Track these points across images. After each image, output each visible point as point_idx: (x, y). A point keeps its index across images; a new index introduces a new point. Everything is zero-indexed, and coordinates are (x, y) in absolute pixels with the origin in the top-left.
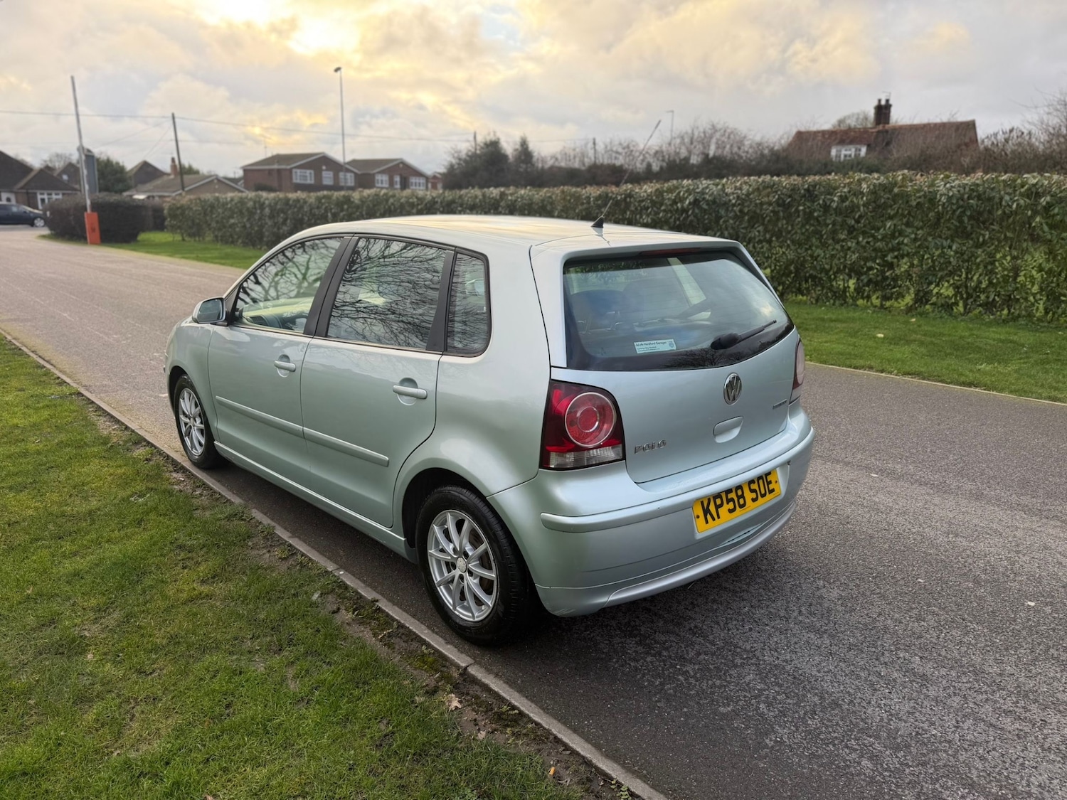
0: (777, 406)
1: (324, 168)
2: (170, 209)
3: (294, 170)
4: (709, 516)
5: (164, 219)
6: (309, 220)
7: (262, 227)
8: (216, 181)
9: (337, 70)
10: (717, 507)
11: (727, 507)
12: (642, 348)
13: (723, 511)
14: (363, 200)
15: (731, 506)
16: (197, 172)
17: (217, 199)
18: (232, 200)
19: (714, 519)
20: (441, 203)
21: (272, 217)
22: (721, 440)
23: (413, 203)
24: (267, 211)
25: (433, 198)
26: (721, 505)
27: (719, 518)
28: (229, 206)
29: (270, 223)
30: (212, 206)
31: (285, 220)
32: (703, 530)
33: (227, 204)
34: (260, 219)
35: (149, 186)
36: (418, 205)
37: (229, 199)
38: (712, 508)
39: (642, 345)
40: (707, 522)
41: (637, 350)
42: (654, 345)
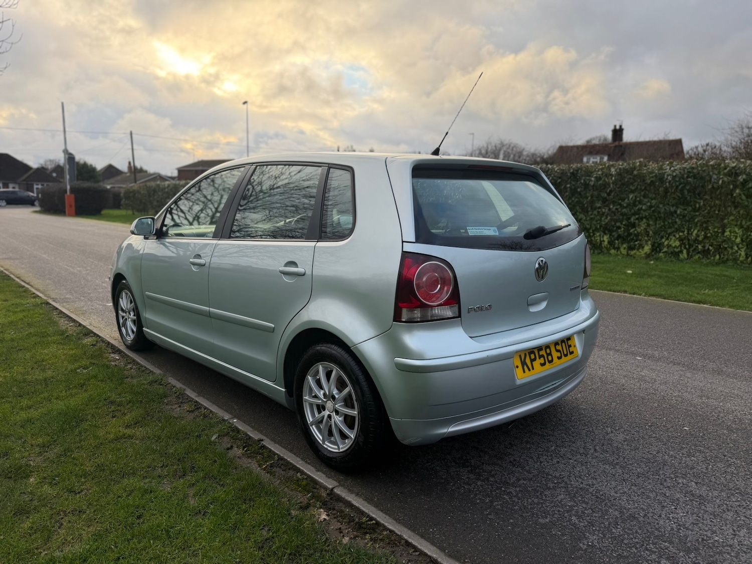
0: (572, 289)
2: (126, 193)
4: (525, 367)
5: (121, 200)
8: (158, 177)
9: (245, 103)
10: (532, 361)
11: (539, 361)
12: (473, 231)
13: (537, 364)
15: (542, 360)
16: (146, 172)
17: (158, 186)
19: (529, 370)
22: (533, 309)
26: (535, 359)
27: (533, 369)
28: (166, 190)
30: (155, 191)
32: (522, 377)
35: (112, 180)
37: (166, 186)
38: (528, 361)
39: (472, 229)
40: (524, 372)
41: (469, 233)
42: (482, 230)
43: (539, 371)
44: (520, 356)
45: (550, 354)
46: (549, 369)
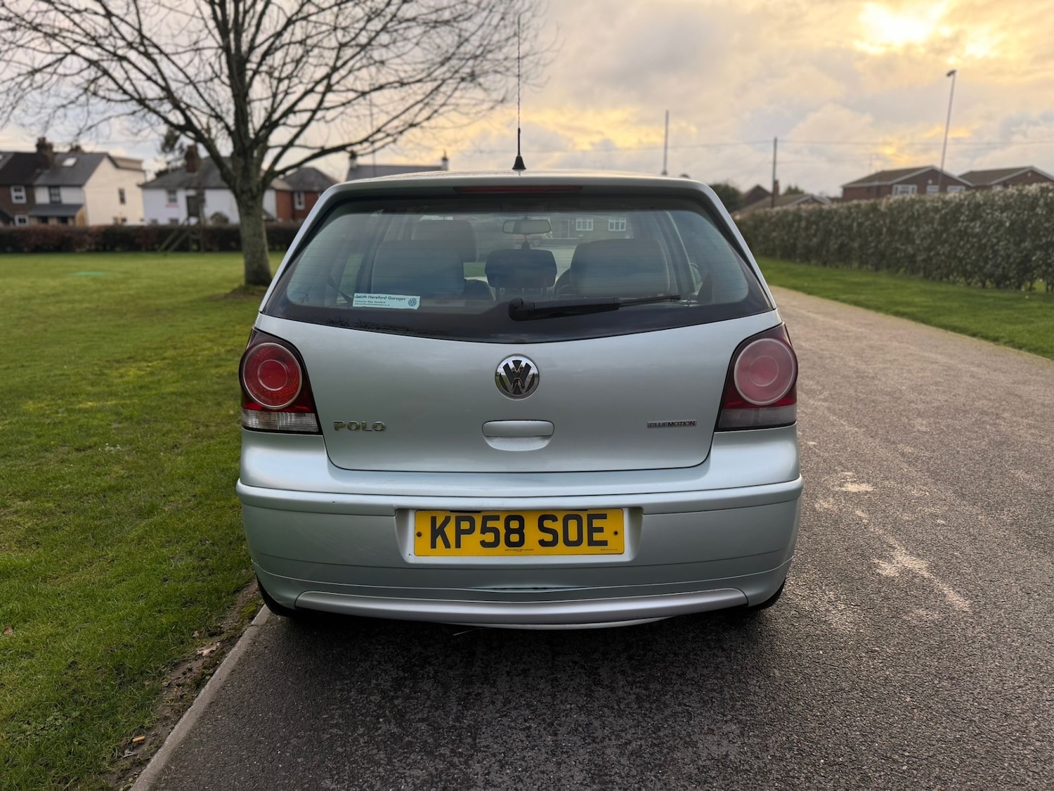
1: (930, 182)
3: (895, 186)
4: (439, 540)
6: (837, 231)
7: (796, 239)
9: (951, 73)
10: (459, 533)
11: (477, 536)
12: (362, 301)
13: (469, 541)
14: (890, 208)
17: (766, 214)
19: (447, 545)
20: (969, 204)
21: (807, 229)
22: (495, 444)
23: (937, 208)
24: (803, 224)
25: (961, 200)
26: (471, 531)
27: (458, 545)
29: (803, 234)
31: (817, 231)
32: (415, 551)
33: (772, 217)
34: (797, 231)
35: (751, 207)
36: (943, 208)
37: (774, 214)
38: (450, 531)
39: (365, 297)
40: (433, 545)
41: (354, 302)
42: (383, 300)
43: (471, 554)
44: (434, 520)
45: (520, 531)
46: (502, 558)
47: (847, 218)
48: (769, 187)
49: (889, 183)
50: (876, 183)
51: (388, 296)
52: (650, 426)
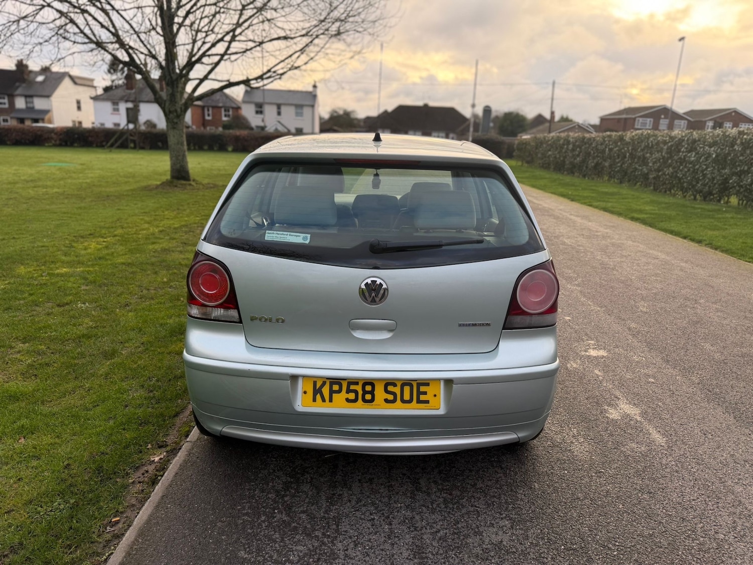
0: (464, 325)
1: (663, 116)
2: (519, 144)
3: (637, 119)
4: (318, 396)
5: (514, 151)
6: (594, 153)
7: (565, 157)
9: (682, 39)
10: (332, 392)
11: (344, 395)
13: (340, 398)
14: (632, 139)
15: (352, 396)
17: (545, 138)
18: (553, 138)
19: (324, 400)
20: (688, 140)
21: (573, 150)
22: (358, 334)
23: (665, 141)
24: (571, 147)
25: (682, 137)
26: (339, 391)
27: (331, 400)
28: (550, 142)
29: (570, 155)
30: (541, 143)
31: (580, 152)
33: (549, 141)
34: (566, 152)
35: (534, 130)
36: (669, 142)
38: (326, 391)
39: (273, 233)
40: (314, 400)
41: (266, 237)
42: (286, 236)
46: (360, 409)
47: (602, 144)
48: (547, 116)
49: (633, 116)
50: (624, 116)
51: (289, 233)
52: (460, 325)
